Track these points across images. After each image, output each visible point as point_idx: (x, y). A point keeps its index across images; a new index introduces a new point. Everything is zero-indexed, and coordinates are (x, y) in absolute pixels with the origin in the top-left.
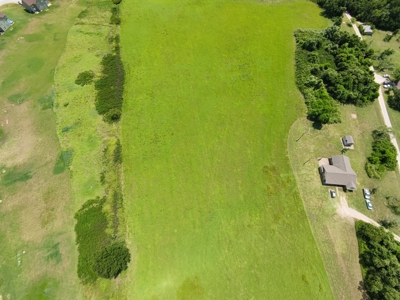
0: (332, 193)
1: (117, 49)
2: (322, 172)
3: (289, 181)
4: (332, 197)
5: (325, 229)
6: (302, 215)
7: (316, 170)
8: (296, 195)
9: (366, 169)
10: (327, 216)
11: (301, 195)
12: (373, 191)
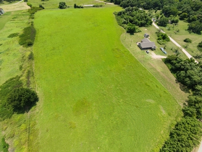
0: (147, 52)
1: (32, 25)
2: (139, 46)
3: (125, 52)
4: (148, 53)
5: (149, 64)
6: (136, 62)
7: (137, 46)
8: (131, 55)
9: (158, 42)
10: (148, 59)
11: (133, 55)
12: (164, 48)
